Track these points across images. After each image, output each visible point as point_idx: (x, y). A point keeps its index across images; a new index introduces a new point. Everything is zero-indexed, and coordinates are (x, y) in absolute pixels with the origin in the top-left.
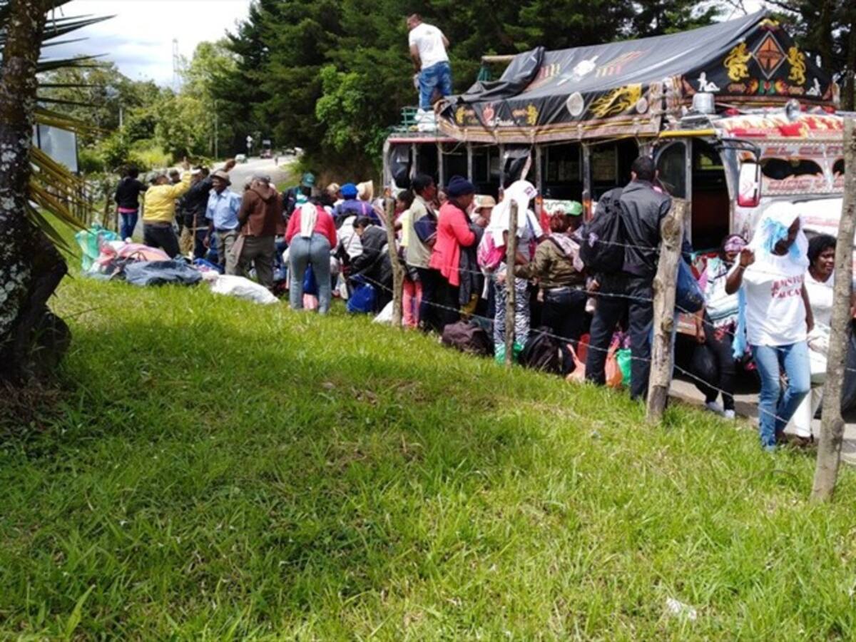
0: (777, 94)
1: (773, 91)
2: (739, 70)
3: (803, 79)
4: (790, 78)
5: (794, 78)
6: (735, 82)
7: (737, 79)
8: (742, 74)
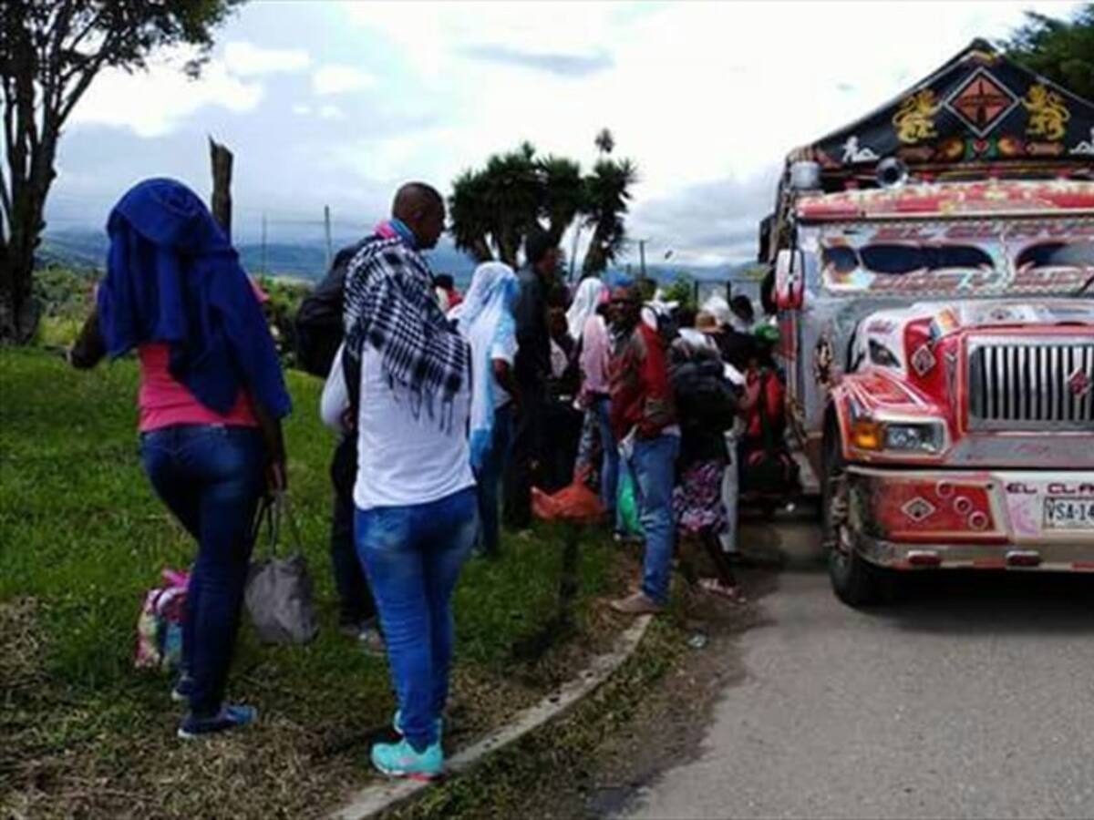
0: (1002, 157)
1: (992, 153)
2: (918, 128)
3: (1061, 132)
4: (1030, 131)
5: (1039, 131)
6: (908, 146)
7: (912, 141)
8: (923, 133)
